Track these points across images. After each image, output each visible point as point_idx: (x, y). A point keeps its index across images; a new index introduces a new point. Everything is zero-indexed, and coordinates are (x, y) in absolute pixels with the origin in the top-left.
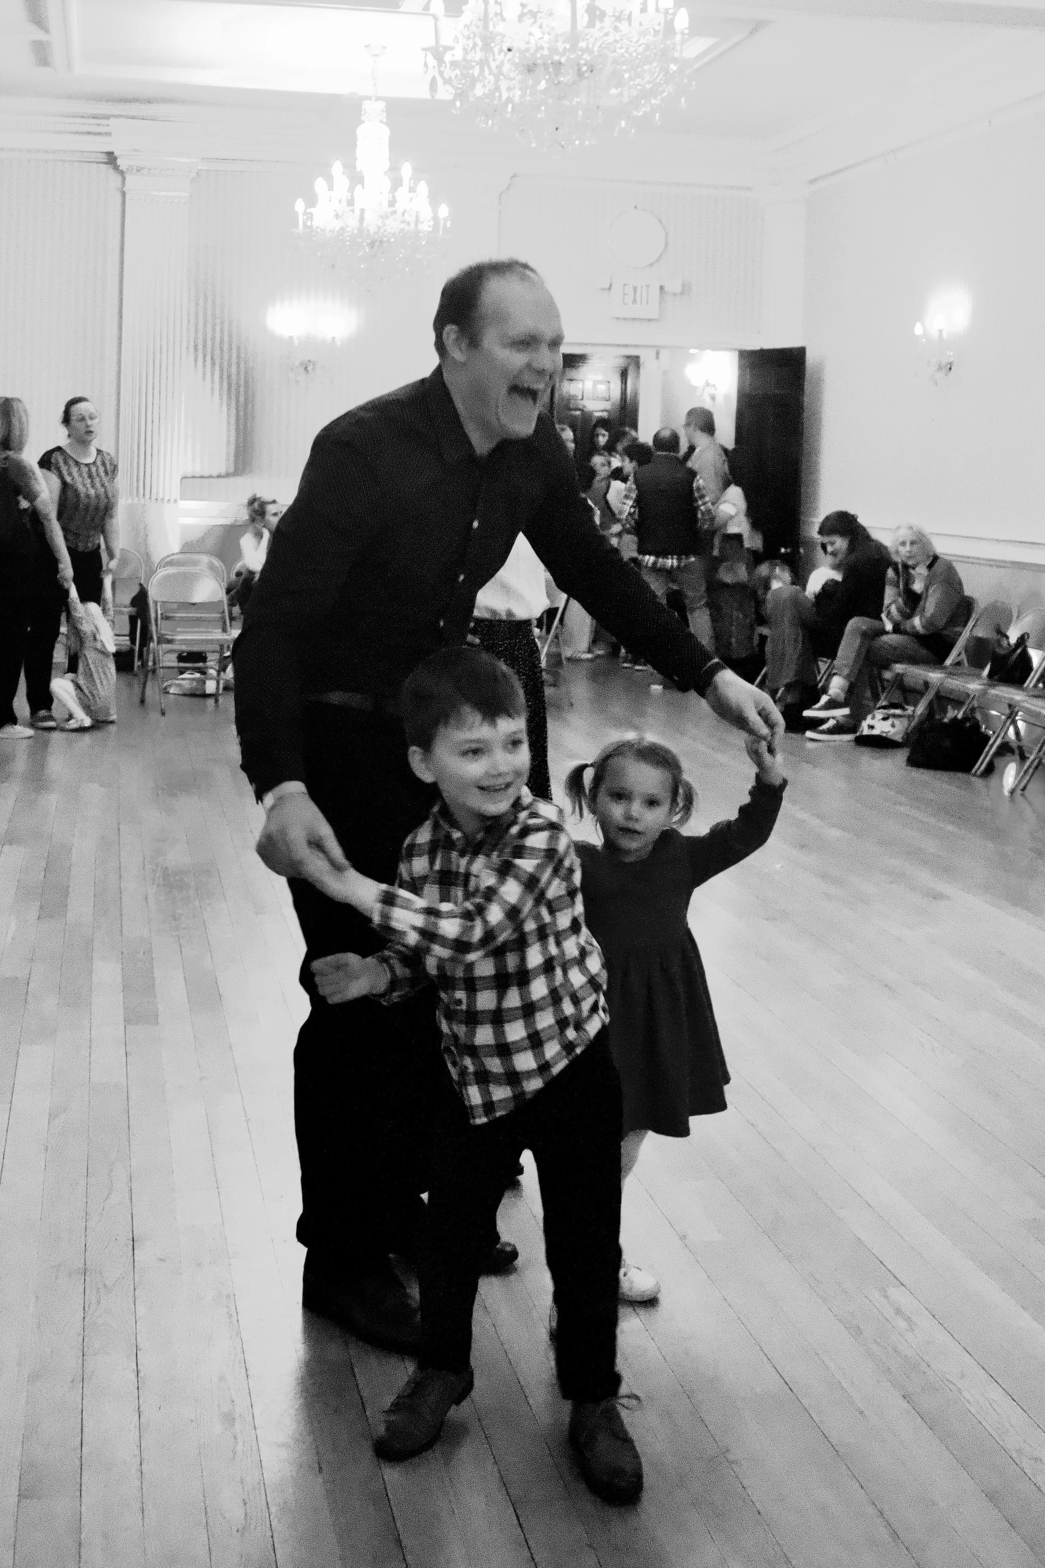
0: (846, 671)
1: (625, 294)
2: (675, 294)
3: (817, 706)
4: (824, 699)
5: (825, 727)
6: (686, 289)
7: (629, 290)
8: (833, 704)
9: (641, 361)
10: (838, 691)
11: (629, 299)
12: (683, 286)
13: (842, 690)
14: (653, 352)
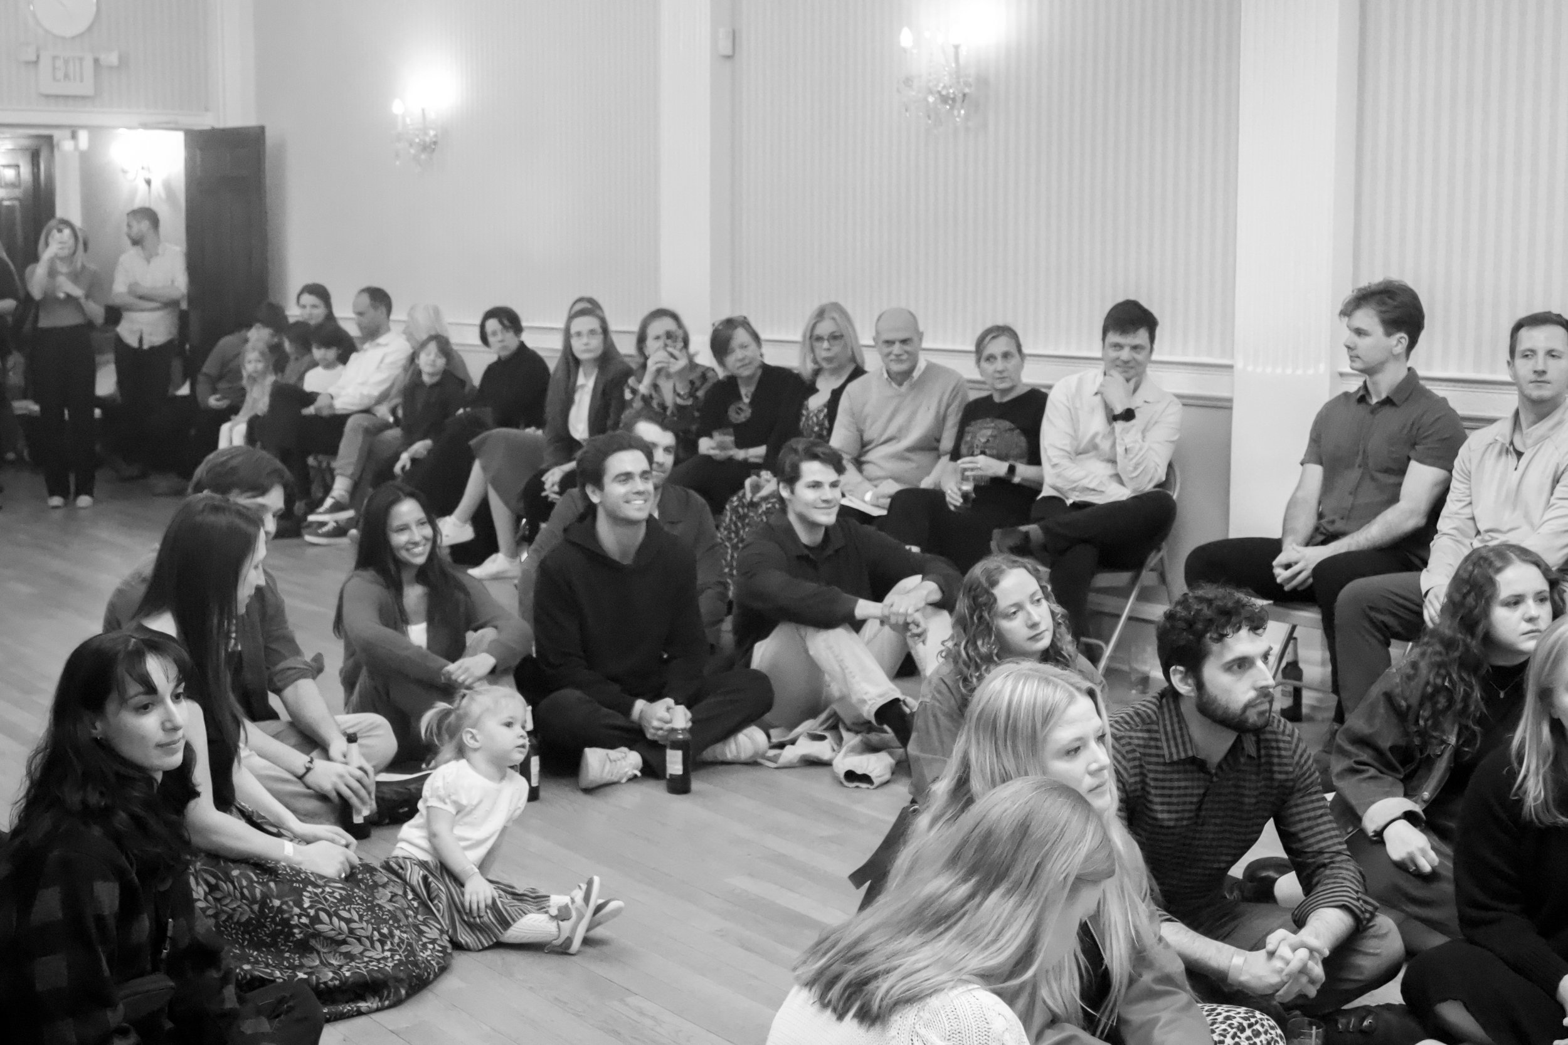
0: (350, 470)
1: (54, 68)
2: (111, 68)
3: (321, 509)
4: (329, 502)
5: (325, 529)
6: (123, 61)
7: (59, 63)
8: (337, 507)
9: (55, 140)
10: (343, 493)
11: (60, 75)
12: (120, 58)
13: (346, 491)
14: (68, 133)
